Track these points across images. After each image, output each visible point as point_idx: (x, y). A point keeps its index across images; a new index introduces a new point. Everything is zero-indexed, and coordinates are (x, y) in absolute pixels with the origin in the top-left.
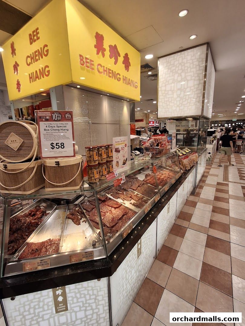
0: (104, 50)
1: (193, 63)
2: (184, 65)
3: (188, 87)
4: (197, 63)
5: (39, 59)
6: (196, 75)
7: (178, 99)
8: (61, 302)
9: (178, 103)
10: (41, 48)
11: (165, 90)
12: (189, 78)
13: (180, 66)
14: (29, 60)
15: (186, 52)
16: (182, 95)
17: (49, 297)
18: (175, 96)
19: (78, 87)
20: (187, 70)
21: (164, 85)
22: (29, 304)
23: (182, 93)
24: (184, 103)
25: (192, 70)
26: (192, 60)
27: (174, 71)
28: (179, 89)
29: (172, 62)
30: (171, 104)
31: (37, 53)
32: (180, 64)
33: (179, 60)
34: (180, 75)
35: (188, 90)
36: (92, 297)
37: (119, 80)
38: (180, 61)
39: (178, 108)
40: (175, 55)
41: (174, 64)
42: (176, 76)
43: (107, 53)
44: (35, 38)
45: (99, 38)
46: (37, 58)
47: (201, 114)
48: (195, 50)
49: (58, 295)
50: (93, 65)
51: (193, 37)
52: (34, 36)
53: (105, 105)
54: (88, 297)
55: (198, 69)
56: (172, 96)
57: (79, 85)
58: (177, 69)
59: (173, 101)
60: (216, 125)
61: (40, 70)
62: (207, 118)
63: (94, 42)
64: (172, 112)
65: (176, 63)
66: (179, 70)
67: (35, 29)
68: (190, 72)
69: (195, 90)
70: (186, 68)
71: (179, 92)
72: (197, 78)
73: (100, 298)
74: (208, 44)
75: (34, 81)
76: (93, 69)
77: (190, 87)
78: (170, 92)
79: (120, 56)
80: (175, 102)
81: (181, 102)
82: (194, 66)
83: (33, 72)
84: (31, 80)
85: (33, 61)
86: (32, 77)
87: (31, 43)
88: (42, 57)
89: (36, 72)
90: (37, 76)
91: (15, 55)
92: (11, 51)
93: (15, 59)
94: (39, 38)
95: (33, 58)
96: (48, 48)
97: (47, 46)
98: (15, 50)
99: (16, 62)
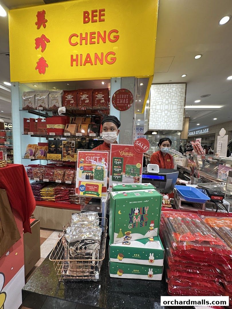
1: (176, 93)
2: (170, 94)
3: (173, 109)
4: (179, 94)
5: (98, 43)
6: (179, 102)
7: (166, 117)
9: (166, 120)
11: (156, 109)
12: (174, 103)
13: (167, 94)
14: (76, 40)
15: (172, 85)
16: (169, 114)
18: (163, 114)
20: (173, 97)
21: (154, 105)
23: (169, 113)
24: (170, 120)
25: (176, 98)
26: (177, 91)
27: (163, 96)
28: (166, 110)
29: (161, 90)
30: (160, 120)
31: (95, 35)
32: (168, 92)
33: (166, 89)
34: (167, 100)
35: (173, 111)
38: (168, 90)
39: (165, 124)
40: (164, 85)
41: (163, 91)
42: (164, 100)
44: (96, 18)
46: (95, 40)
48: (178, 85)
52: (93, 16)
55: (180, 98)
56: (161, 114)
58: (165, 95)
59: (161, 118)
61: (96, 54)
64: (160, 126)
65: (165, 91)
66: (166, 96)
67: (98, 9)
68: (175, 99)
69: (178, 112)
70: (172, 96)
71: (166, 112)
72: (179, 104)
74: (186, 84)
77: (175, 110)
78: (159, 111)
80: (164, 119)
81: (168, 119)
82: (178, 96)
83: (81, 55)
84: (74, 63)
85: (84, 41)
86: (76, 60)
87: (85, 22)
88: (104, 42)
89: (88, 56)
90: (88, 60)
91: (45, 26)
92: (36, 20)
93: (42, 31)
94: (103, 20)
95: (86, 39)
96: (118, 34)
97: (117, 32)
98: (46, 21)
99: (43, 36)
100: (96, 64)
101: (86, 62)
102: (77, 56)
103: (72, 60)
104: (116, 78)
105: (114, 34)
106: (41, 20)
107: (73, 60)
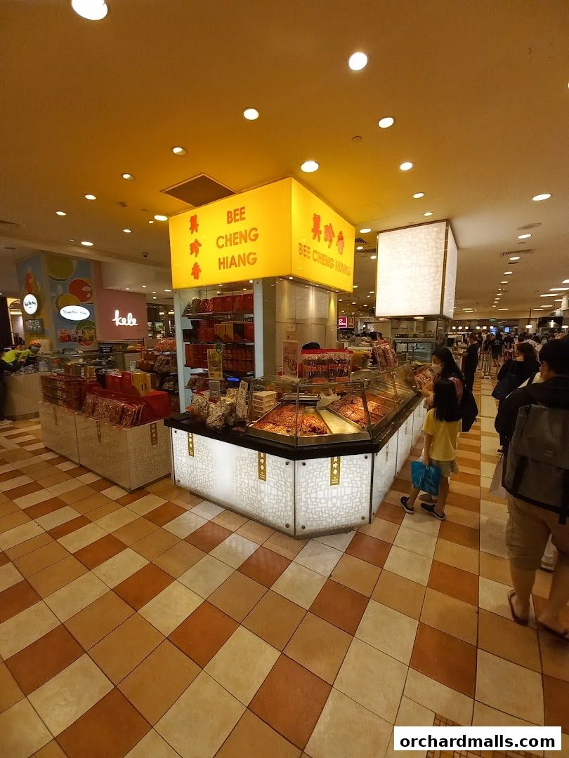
0: (320, 232)
1: (427, 243)
4: (433, 244)
5: (241, 243)
6: (432, 260)
8: (335, 475)
10: (246, 231)
14: (222, 242)
15: (418, 228)
17: (327, 469)
19: (291, 278)
20: (420, 252)
22: (313, 473)
25: (427, 253)
26: (427, 240)
31: (238, 235)
36: (359, 475)
37: (331, 266)
40: (402, 231)
42: (404, 258)
43: (322, 236)
44: (238, 217)
45: (317, 219)
46: (237, 241)
47: (438, 313)
49: (335, 468)
50: (309, 252)
51: (428, 214)
52: (235, 215)
53: (312, 298)
54: (355, 473)
55: (435, 252)
57: (291, 276)
60: (460, 328)
61: (239, 256)
62: (446, 319)
63: (311, 224)
67: (239, 207)
68: (424, 255)
69: (431, 279)
72: (434, 264)
73: (364, 477)
74: (448, 221)
75: (227, 268)
76: (309, 257)
79: (334, 236)
82: (430, 248)
83: (227, 257)
84: (222, 266)
85: (228, 243)
86: (223, 263)
87: (229, 222)
88: (246, 241)
89: (233, 258)
90: (233, 263)
91: (197, 231)
92: (189, 225)
93: (195, 236)
94: (244, 219)
95: (230, 240)
96: (257, 232)
97: (256, 230)
98: (198, 225)
99: (196, 241)
100: (239, 266)
101: (231, 264)
102: (224, 258)
103: (220, 263)
104: (257, 279)
105: (253, 232)
106: (194, 225)
107: (222, 263)
